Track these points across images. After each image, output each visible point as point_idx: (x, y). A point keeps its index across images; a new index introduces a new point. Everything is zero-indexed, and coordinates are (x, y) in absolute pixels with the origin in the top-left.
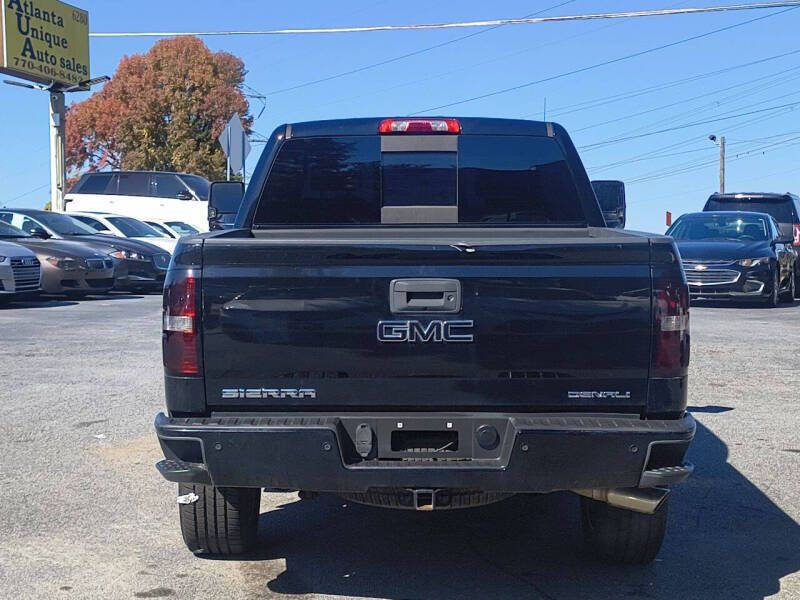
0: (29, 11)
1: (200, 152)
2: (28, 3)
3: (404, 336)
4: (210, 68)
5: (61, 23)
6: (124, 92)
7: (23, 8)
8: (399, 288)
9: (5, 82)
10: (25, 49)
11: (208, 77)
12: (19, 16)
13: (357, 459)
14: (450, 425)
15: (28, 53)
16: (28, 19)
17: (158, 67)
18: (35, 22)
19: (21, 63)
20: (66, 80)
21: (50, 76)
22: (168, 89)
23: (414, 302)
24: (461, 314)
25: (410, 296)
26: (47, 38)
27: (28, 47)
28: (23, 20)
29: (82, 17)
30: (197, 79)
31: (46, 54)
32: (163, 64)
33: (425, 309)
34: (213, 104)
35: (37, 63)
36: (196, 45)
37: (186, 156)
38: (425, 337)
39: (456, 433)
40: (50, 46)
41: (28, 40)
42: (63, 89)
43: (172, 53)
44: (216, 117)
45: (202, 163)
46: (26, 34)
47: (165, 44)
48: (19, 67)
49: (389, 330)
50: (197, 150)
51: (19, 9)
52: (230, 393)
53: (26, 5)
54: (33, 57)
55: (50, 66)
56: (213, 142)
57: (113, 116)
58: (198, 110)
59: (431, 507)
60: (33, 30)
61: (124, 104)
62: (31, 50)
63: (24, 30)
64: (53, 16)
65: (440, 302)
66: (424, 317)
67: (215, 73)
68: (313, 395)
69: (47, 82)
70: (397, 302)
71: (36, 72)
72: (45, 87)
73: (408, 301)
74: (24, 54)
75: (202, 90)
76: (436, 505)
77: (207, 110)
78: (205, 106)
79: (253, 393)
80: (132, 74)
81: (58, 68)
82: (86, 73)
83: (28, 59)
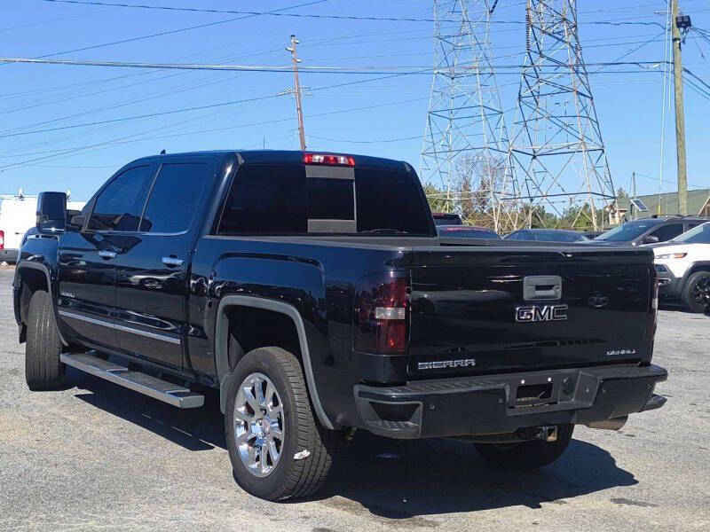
3: (531, 317)
8: (530, 282)
14: (550, 380)
23: (539, 293)
24: (561, 301)
25: (538, 288)
33: (544, 297)
38: (542, 317)
39: (552, 385)
49: (523, 314)
52: (424, 365)
65: (551, 292)
66: (542, 303)
68: (473, 364)
70: (528, 293)
79: (438, 364)
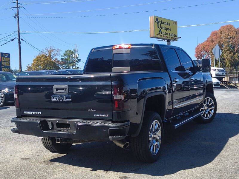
0: (161, 22)
1: (231, 54)
2: (161, 21)
3: (56, 100)
4: (235, 32)
5: (169, 25)
6: (212, 40)
7: (159, 22)
8: (55, 87)
9: (157, 40)
10: (159, 32)
11: (234, 35)
12: (158, 24)
13: (48, 129)
14: (68, 122)
15: (160, 33)
16: (160, 24)
17: (221, 33)
18: (162, 25)
19: (158, 35)
20: (171, 39)
21: (166, 38)
22: (223, 38)
23: (59, 91)
24: (68, 94)
25: (57, 89)
26: (166, 29)
27: (160, 31)
28: (159, 25)
29: (176, 23)
30: (231, 35)
31: (165, 33)
32: (222, 32)
33: (60, 93)
34: (235, 41)
35: (163, 35)
36: (231, 27)
37: (227, 55)
38: (61, 100)
39: (70, 124)
40: (166, 31)
41: (160, 30)
42: (170, 41)
43: (225, 29)
44: (236, 45)
45: (231, 57)
46: (160, 28)
47: (223, 27)
48: (158, 36)
49: (54, 98)
50: (230, 54)
51: (158, 22)
52: (25, 112)
53: (160, 21)
54: (161, 34)
55: (166, 35)
56: (235, 51)
57: (209, 46)
58: (232, 43)
59: (59, 143)
60: (162, 27)
61: (212, 43)
62: (161, 32)
63: (159, 27)
64: (167, 23)
65: (64, 91)
66: (61, 95)
67: (236, 33)
68: (41, 114)
69: (166, 39)
70: (55, 91)
71: (162, 37)
72: (166, 41)
73: (57, 91)
74: (159, 33)
75: (232, 38)
76: (60, 142)
77: (234, 43)
78: (233, 42)
79: (29, 113)
80: (214, 35)
81: (168, 36)
82: (176, 36)
83: (160, 34)
